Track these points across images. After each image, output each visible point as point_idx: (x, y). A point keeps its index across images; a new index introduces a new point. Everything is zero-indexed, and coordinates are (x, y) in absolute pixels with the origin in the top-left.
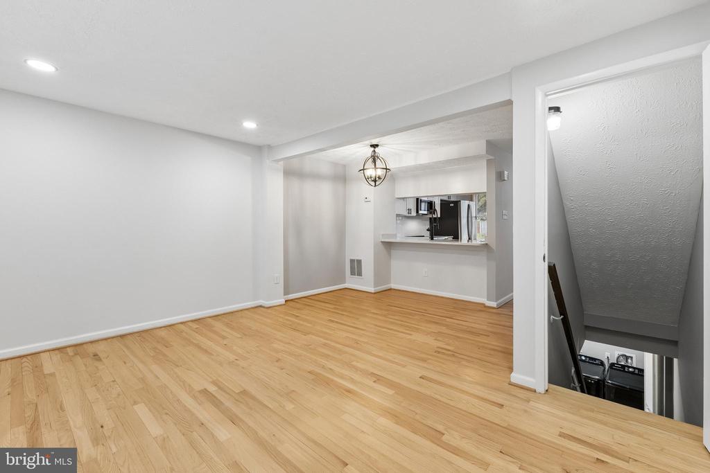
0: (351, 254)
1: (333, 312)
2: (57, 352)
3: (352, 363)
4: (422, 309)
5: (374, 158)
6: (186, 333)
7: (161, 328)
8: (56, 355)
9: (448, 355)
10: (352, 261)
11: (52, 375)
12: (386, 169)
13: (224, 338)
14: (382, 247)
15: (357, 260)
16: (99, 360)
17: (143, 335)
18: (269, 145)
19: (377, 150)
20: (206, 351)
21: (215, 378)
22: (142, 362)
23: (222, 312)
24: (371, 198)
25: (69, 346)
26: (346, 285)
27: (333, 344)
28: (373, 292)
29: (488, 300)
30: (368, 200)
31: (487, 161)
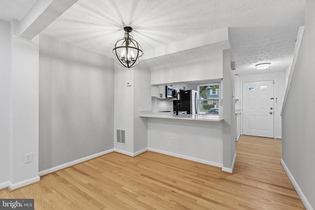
0: (117, 126)
5: (128, 40)
10: (118, 131)
14: (141, 121)
15: (122, 131)
24: (132, 83)
26: (114, 149)
28: (133, 156)
29: (224, 166)
30: (129, 85)
31: (224, 51)
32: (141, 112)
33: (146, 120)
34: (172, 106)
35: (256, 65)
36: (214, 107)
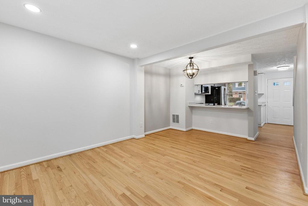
0: (173, 112)
1: (171, 142)
2: (38, 164)
3: (199, 176)
4: (215, 141)
5: (191, 64)
6: (101, 153)
7: (88, 150)
8: (38, 167)
9: (250, 171)
10: (174, 116)
11: (37, 180)
12: (198, 69)
13: (122, 157)
14: (189, 109)
15: (176, 115)
16: (61, 170)
17: (80, 154)
18: (138, 58)
19: (192, 60)
20: (115, 166)
21: (127, 186)
22: (84, 173)
23: (116, 142)
24: (184, 84)
25: (44, 161)
26: (171, 127)
27: (182, 162)
28: (185, 131)
29: (249, 137)
30: (182, 86)
31: (249, 65)
32: (189, 103)
33: (192, 108)
34: (204, 99)
35: (278, 67)
36: (240, 100)
